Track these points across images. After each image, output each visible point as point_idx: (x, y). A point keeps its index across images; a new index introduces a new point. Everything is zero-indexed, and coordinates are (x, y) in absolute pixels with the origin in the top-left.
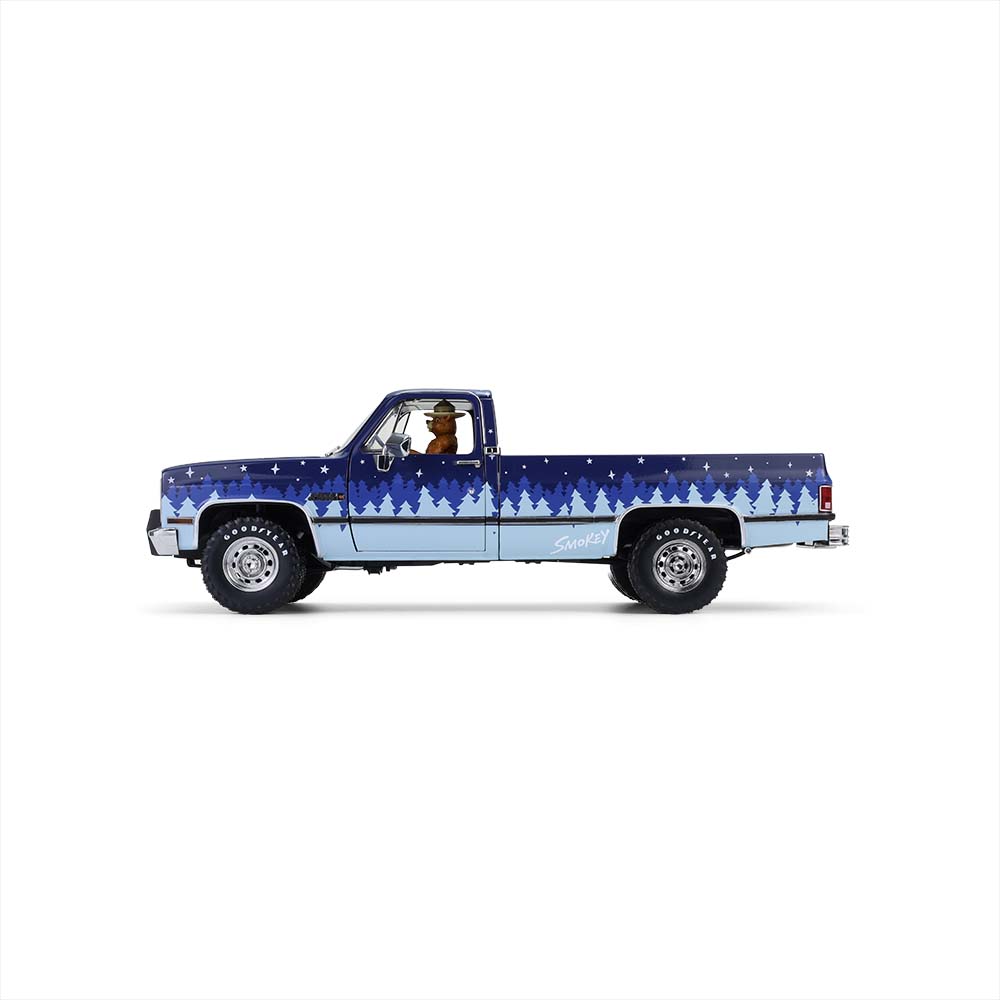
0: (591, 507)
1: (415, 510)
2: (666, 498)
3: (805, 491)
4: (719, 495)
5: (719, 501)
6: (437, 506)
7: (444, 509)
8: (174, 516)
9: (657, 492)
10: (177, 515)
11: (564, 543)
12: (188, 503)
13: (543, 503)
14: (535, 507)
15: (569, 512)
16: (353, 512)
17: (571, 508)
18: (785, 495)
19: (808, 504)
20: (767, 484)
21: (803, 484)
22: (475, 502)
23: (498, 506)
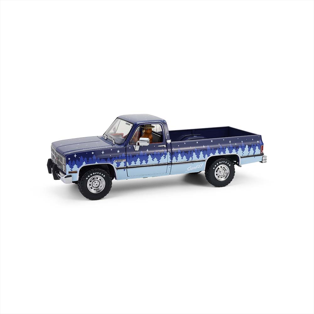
0: (198, 157)
1: (146, 163)
2: (219, 153)
3: (257, 147)
4: (234, 150)
5: (234, 152)
6: (153, 161)
7: (156, 161)
8: (70, 171)
9: (217, 151)
10: (72, 170)
11: (189, 169)
12: (75, 166)
13: (185, 157)
14: (182, 158)
15: (192, 159)
16: (128, 165)
17: (192, 158)
18: (252, 149)
19: (258, 151)
20: (247, 146)
21: (257, 145)
22: (165, 158)
23: (172, 159)
